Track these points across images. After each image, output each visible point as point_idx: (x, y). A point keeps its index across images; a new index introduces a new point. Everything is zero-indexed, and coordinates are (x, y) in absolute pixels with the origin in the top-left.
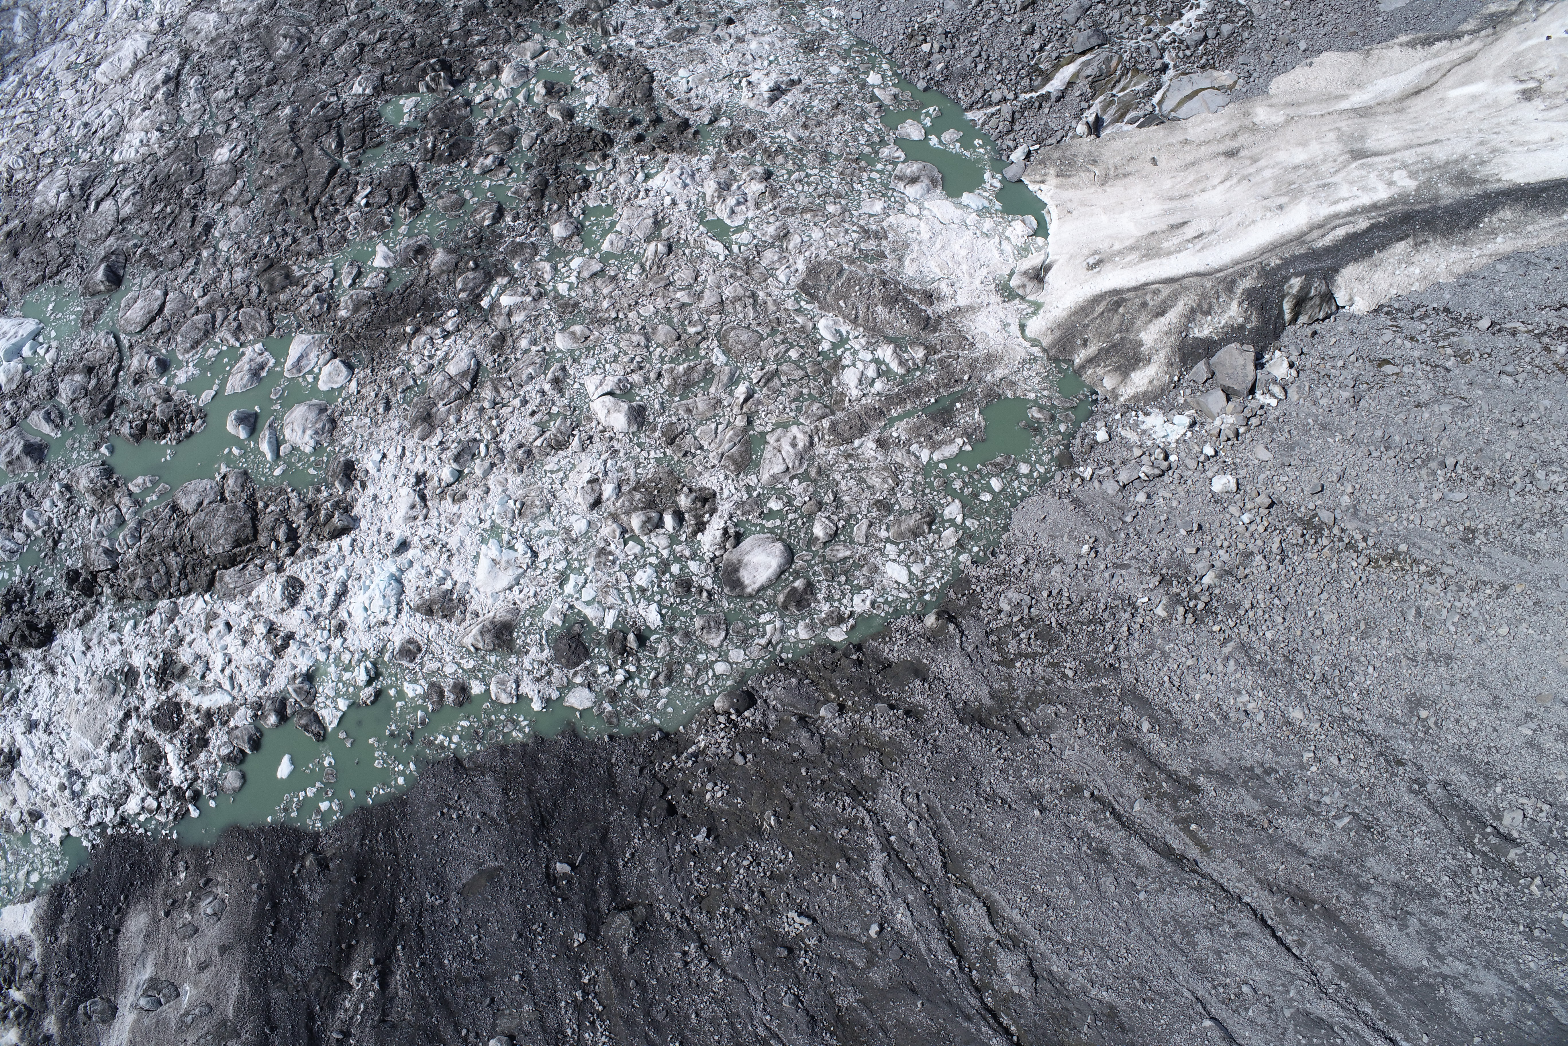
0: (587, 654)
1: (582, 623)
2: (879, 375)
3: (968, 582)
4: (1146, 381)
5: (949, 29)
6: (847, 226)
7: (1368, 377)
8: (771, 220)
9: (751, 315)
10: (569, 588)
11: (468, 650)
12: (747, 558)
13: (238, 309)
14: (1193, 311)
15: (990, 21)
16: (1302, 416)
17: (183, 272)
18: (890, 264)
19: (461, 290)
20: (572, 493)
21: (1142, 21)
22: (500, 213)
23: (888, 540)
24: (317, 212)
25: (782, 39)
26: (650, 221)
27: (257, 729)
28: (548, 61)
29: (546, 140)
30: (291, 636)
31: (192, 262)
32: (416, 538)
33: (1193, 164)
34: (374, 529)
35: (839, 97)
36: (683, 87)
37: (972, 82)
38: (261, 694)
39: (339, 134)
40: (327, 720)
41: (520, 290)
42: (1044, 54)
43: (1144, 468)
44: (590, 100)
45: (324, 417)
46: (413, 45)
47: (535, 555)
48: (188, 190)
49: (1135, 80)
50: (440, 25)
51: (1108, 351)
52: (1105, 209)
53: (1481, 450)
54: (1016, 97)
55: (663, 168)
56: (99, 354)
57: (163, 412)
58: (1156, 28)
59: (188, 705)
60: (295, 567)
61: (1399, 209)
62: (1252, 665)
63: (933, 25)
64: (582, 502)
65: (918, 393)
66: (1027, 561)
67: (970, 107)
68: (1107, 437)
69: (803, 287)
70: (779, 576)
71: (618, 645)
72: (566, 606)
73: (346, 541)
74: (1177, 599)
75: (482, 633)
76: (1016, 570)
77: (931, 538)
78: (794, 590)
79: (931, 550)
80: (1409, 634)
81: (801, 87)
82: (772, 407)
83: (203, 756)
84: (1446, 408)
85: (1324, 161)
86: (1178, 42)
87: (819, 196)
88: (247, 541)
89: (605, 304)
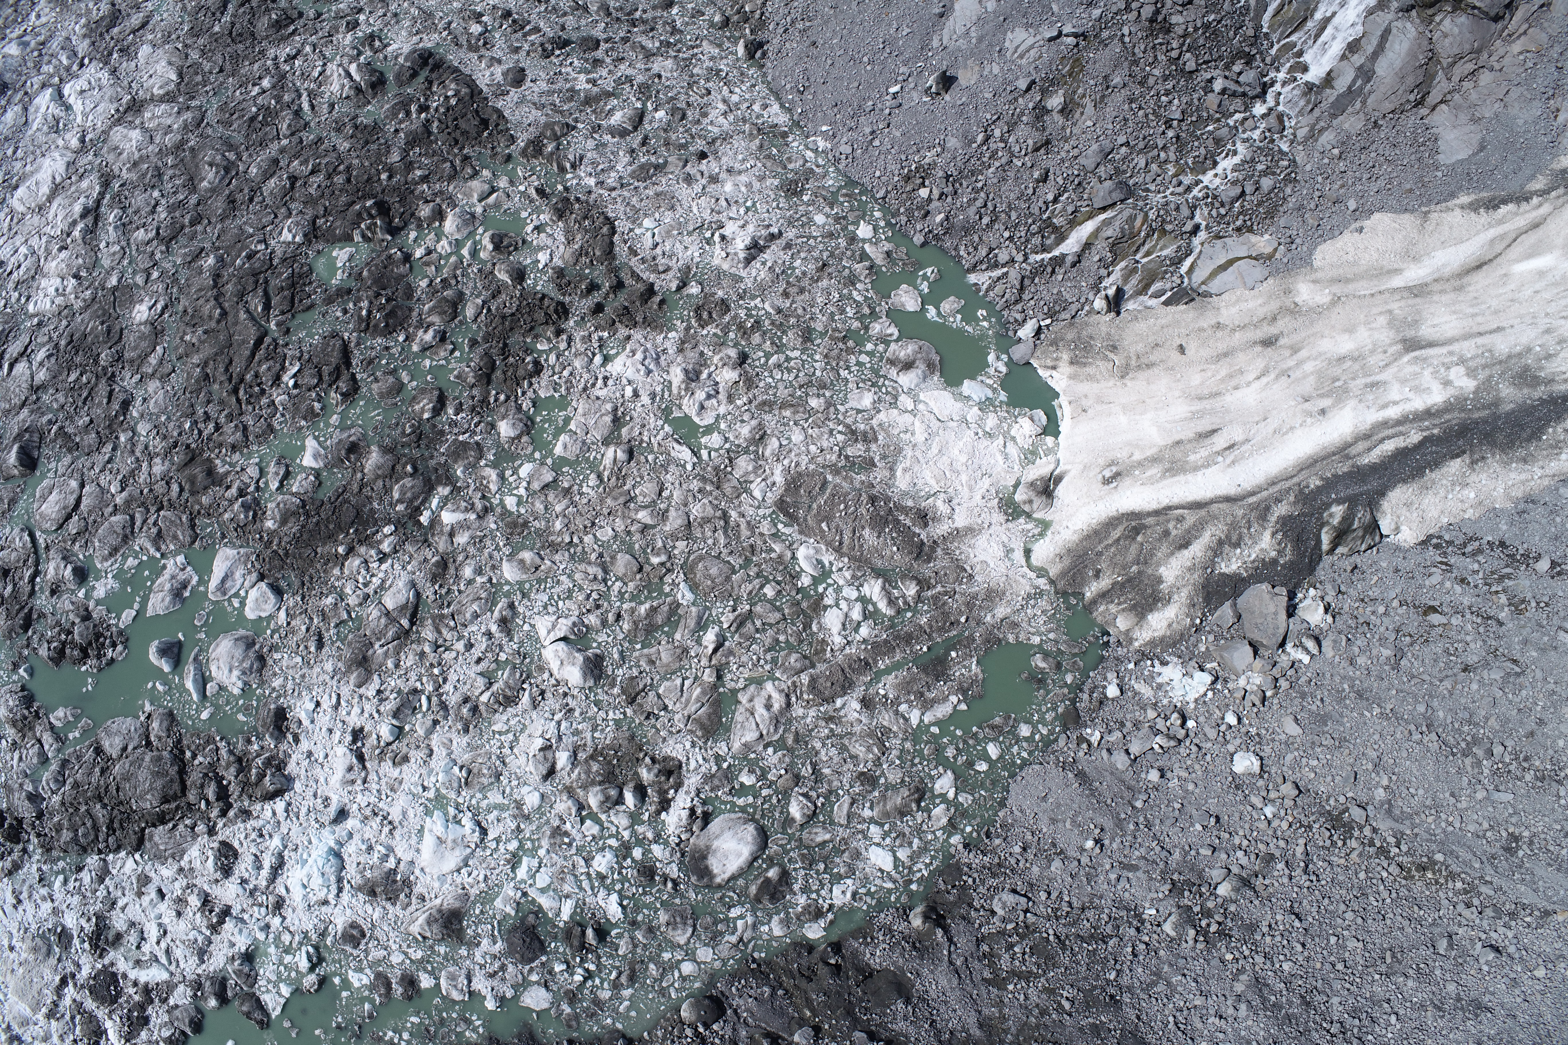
0: (543, 949)
1: (536, 914)
2: (865, 618)
3: (960, 873)
4: (1165, 624)
5: (952, 170)
6: (831, 425)
7: (1412, 630)
8: (746, 417)
9: (722, 541)
10: (522, 873)
11: (415, 938)
12: (716, 844)
13: (158, 510)
14: (1221, 543)
15: (997, 164)
16: (1337, 679)
17: (100, 459)
18: (879, 474)
19: (400, 501)
20: (523, 759)
21: (1171, 170)
22: (441, 403)
23: (872, 820)
24: (241, 393)
25: (761, 179)
26: (608, 419)
27: (199, 1010)
28: (497, 205)
29: (493, 308)
30: (226, 912)
31: (109, 447)
32: (355, 806)
33: (1226, 355)
34: (310, 793)
35: (825, 255)
36: (648, 242)
37: (976, 239)
38: (199, 971)
39: (266, 293)
40: (270, 1006)
41: (464, 504)
42: (1059, 206)
43: (1158, 739)
44: (543, 257)
45: (251, 654)
46: (349, 180)
47: (484, 832)
48: (105, 357)
49: (1161, 243)
50: (379, 154)
51: (1122, 585)
52: (1125, 409)
53: (1532, 734)
54: (1026, 259)
55: (624, 349)
56: (14, 554)
57: (81, 635)
58: (1187, 180)
59: (125, 976)
60: (228, 832)
61: (1455, 417)
62: (1265, 1009)
63: (932, 165)
64: (533, 771)
65: (908, 639)
66: (1024, 849)
67: (973, 269)
68: (1118, 693)
69: (781, 505)
70: (751, 864)
71: (576, 943)
72: (519, 894)
73: (280, 805)
74: (1188, 917)
75: (429, 923)
76: (1013, 861)
77: (919, 816)
78: (768, 880)
79: (919, 831)
80: (1438, 972)
81: (782, 242)
82: (744, 659)
83: (144, 1034)
84: (1496, 675)
85: (1372, 352)
86: (1212, 197)
87: (801, 387)
88: (175, 798)
89: (558, 525)
